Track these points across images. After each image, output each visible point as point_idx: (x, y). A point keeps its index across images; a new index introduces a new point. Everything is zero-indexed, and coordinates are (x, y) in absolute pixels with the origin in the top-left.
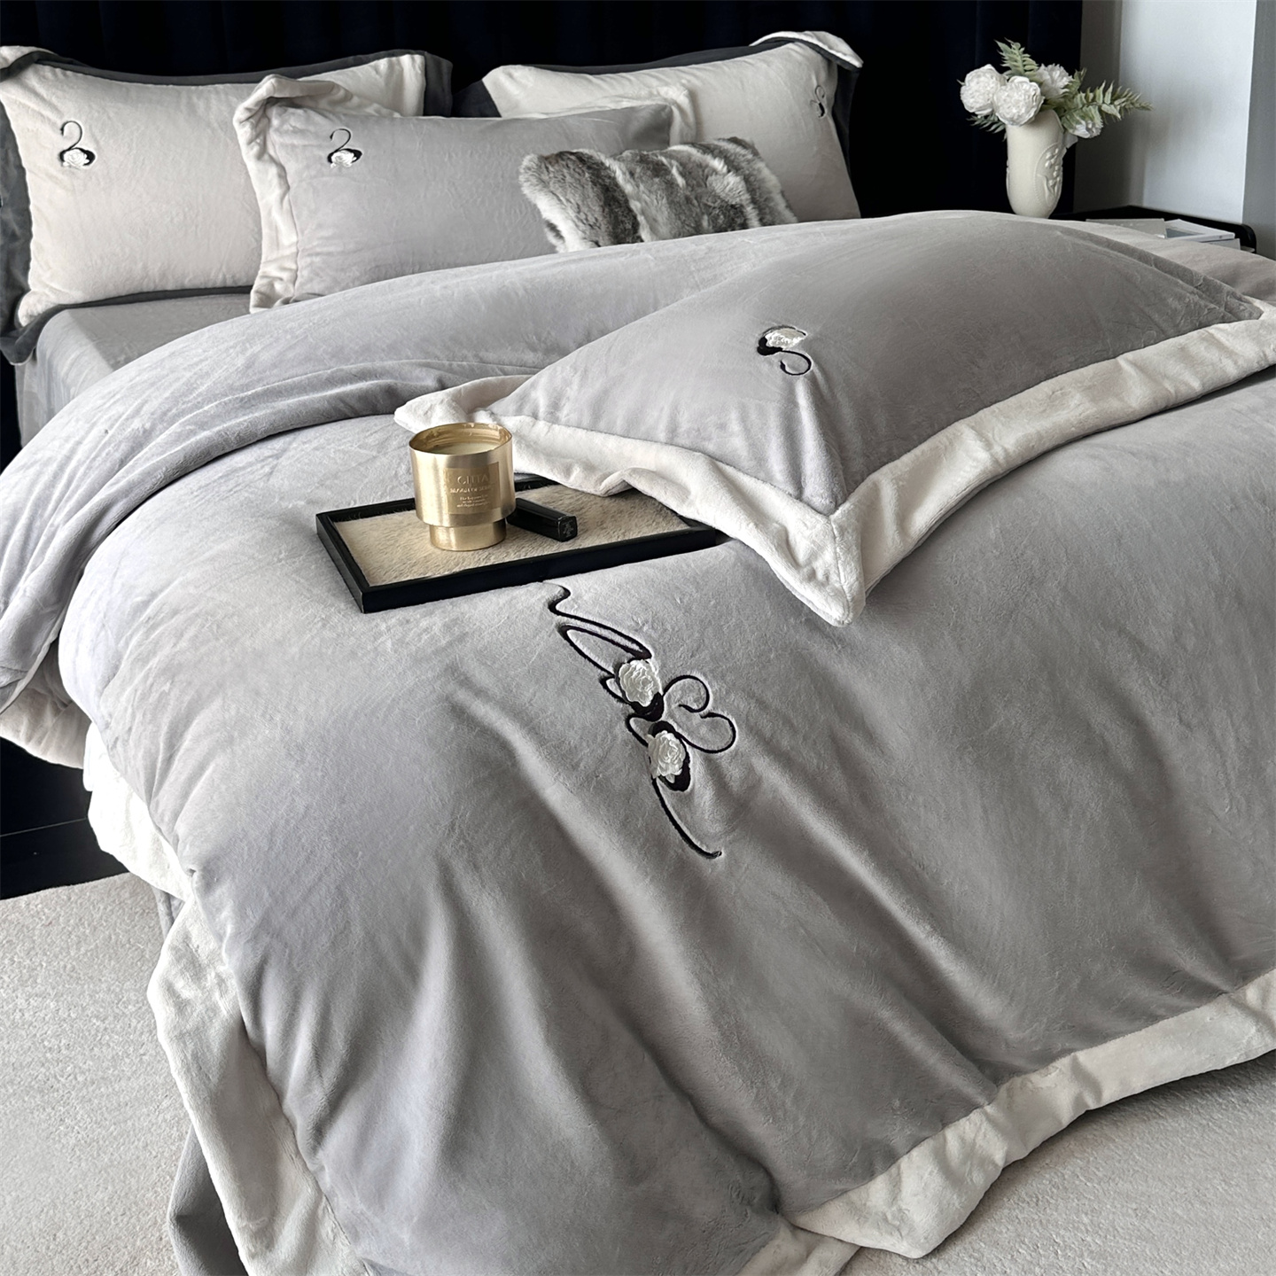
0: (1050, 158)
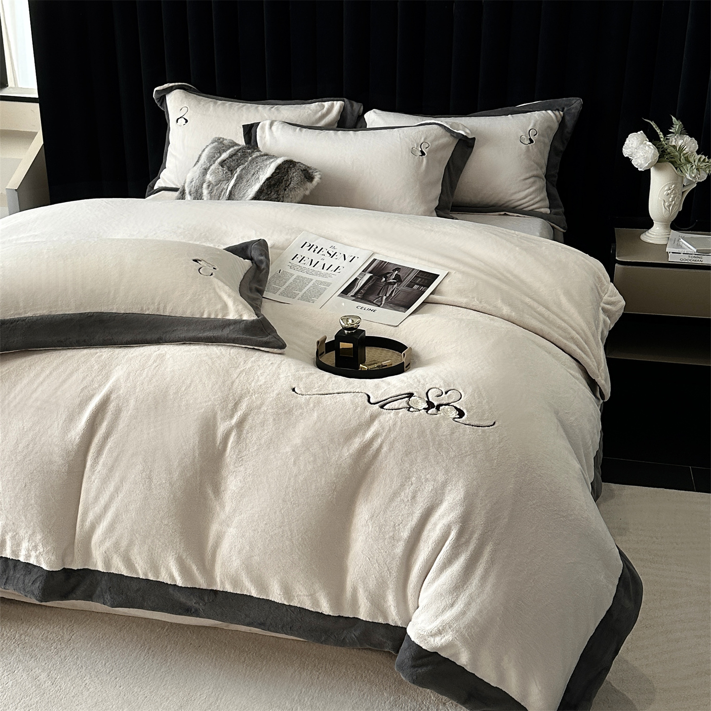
0: (668, 190)
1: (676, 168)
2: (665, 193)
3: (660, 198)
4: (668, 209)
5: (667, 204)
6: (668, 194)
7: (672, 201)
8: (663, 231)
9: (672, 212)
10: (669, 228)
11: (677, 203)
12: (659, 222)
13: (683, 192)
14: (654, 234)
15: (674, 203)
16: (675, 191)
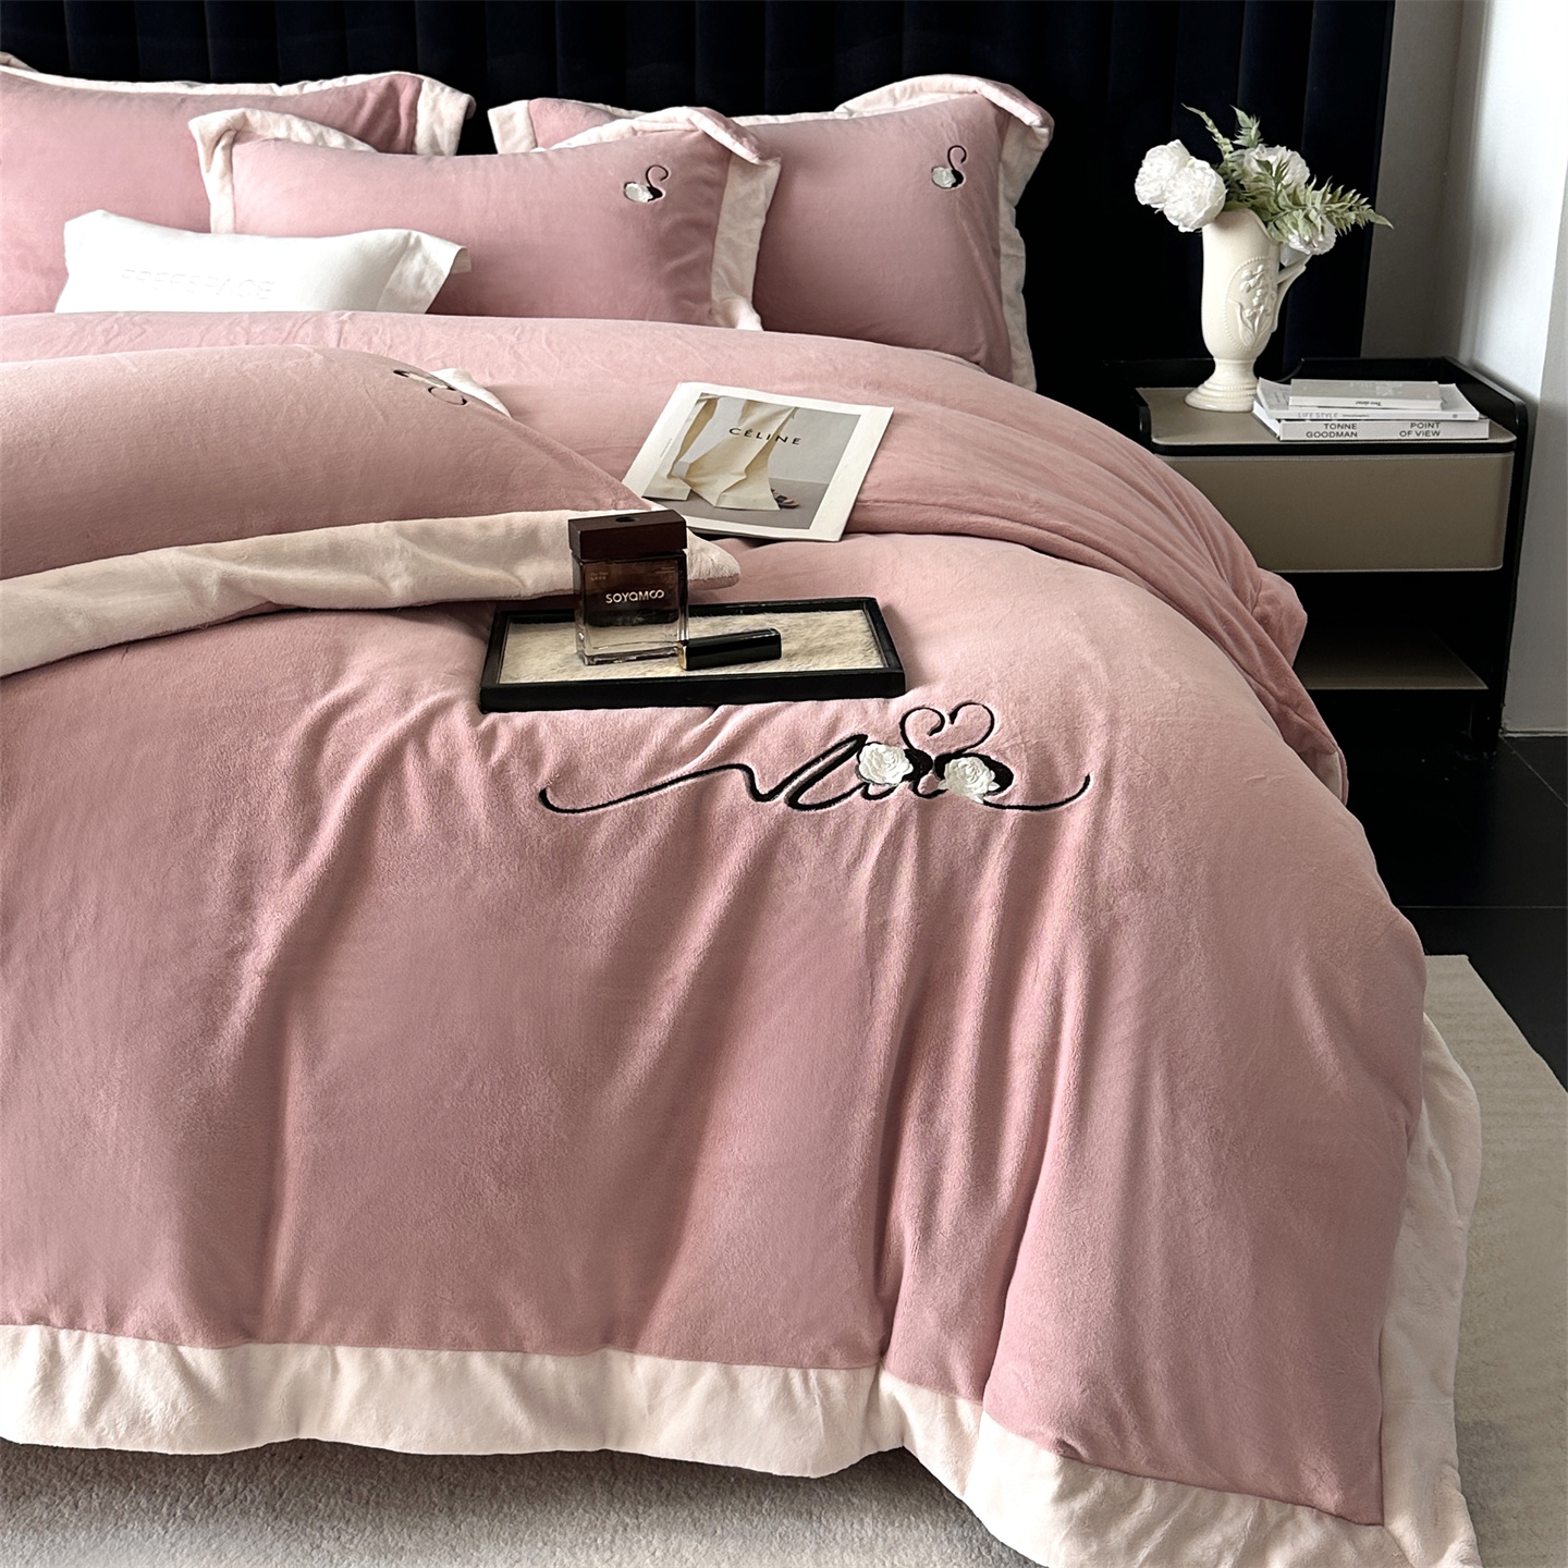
0: (1248, 279)
1: (1266, 224)
2: (1243, 286)
3: (1230, 301)
4: (1250, 325)
5: (1247, 313)
6: (1249, 289)
7: (1259, 305)
8: (1239, 381)
9: (1259, 333)
10: (1252, 374)
11: (1270, 310)
13: (1280, 284)
14: (1221, 388)
15: (1265, 311)
16: (1264, 281)
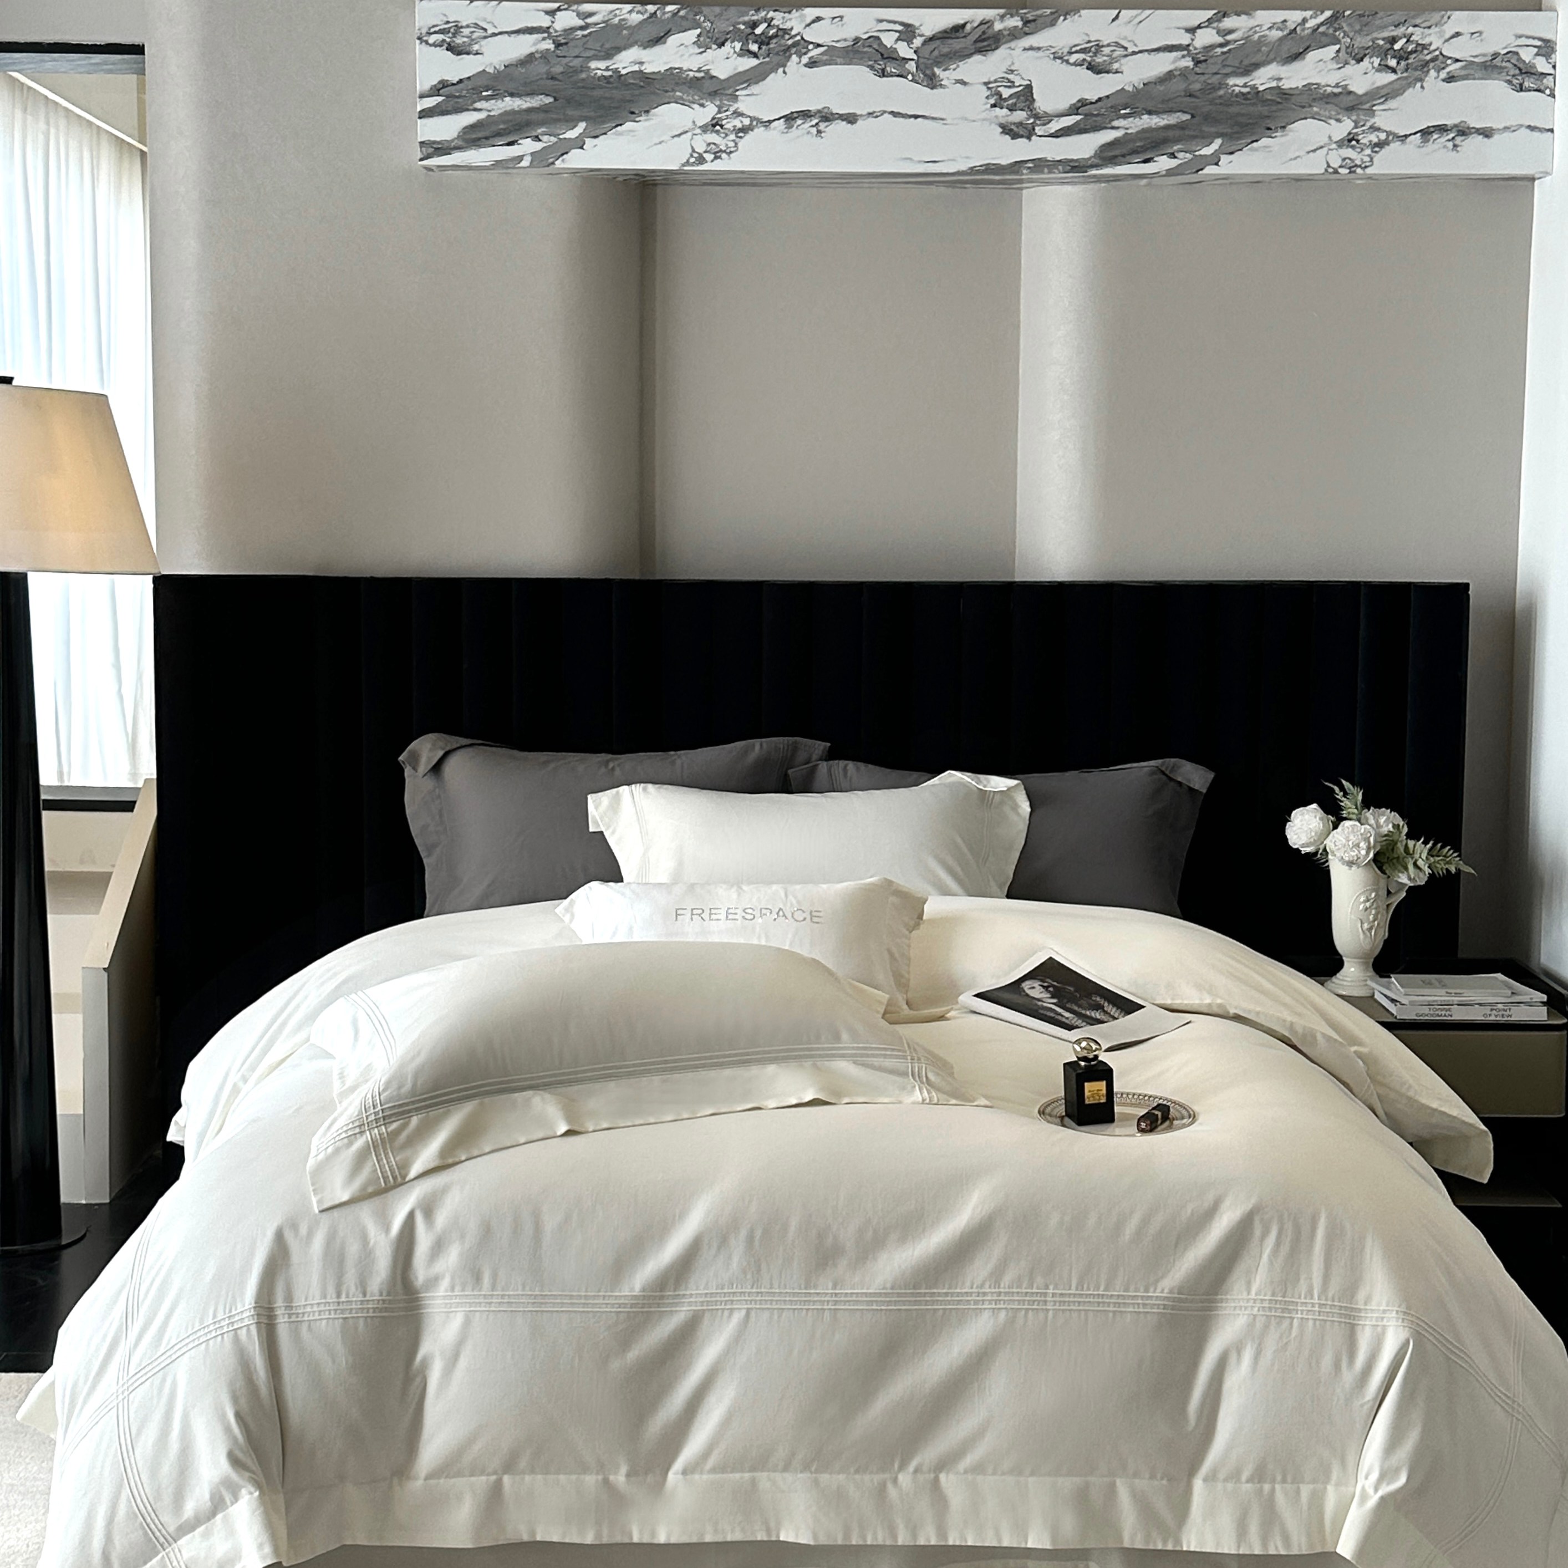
0: (1365, 902)
2: (1362, 907)
3: (1353, 917)
4: (1368, 934)
5: (1366, 926)
6: (1367, 908)
7: (1374, 921)
8: (1362, 974)
9: (1374, 941)
10: (1371, 969)
11: (1382, 924)
12: (1355, 958)
13: (1388, 906)
14: (1349, 979)
15: (1378, 924)
16: (1377, 903)
